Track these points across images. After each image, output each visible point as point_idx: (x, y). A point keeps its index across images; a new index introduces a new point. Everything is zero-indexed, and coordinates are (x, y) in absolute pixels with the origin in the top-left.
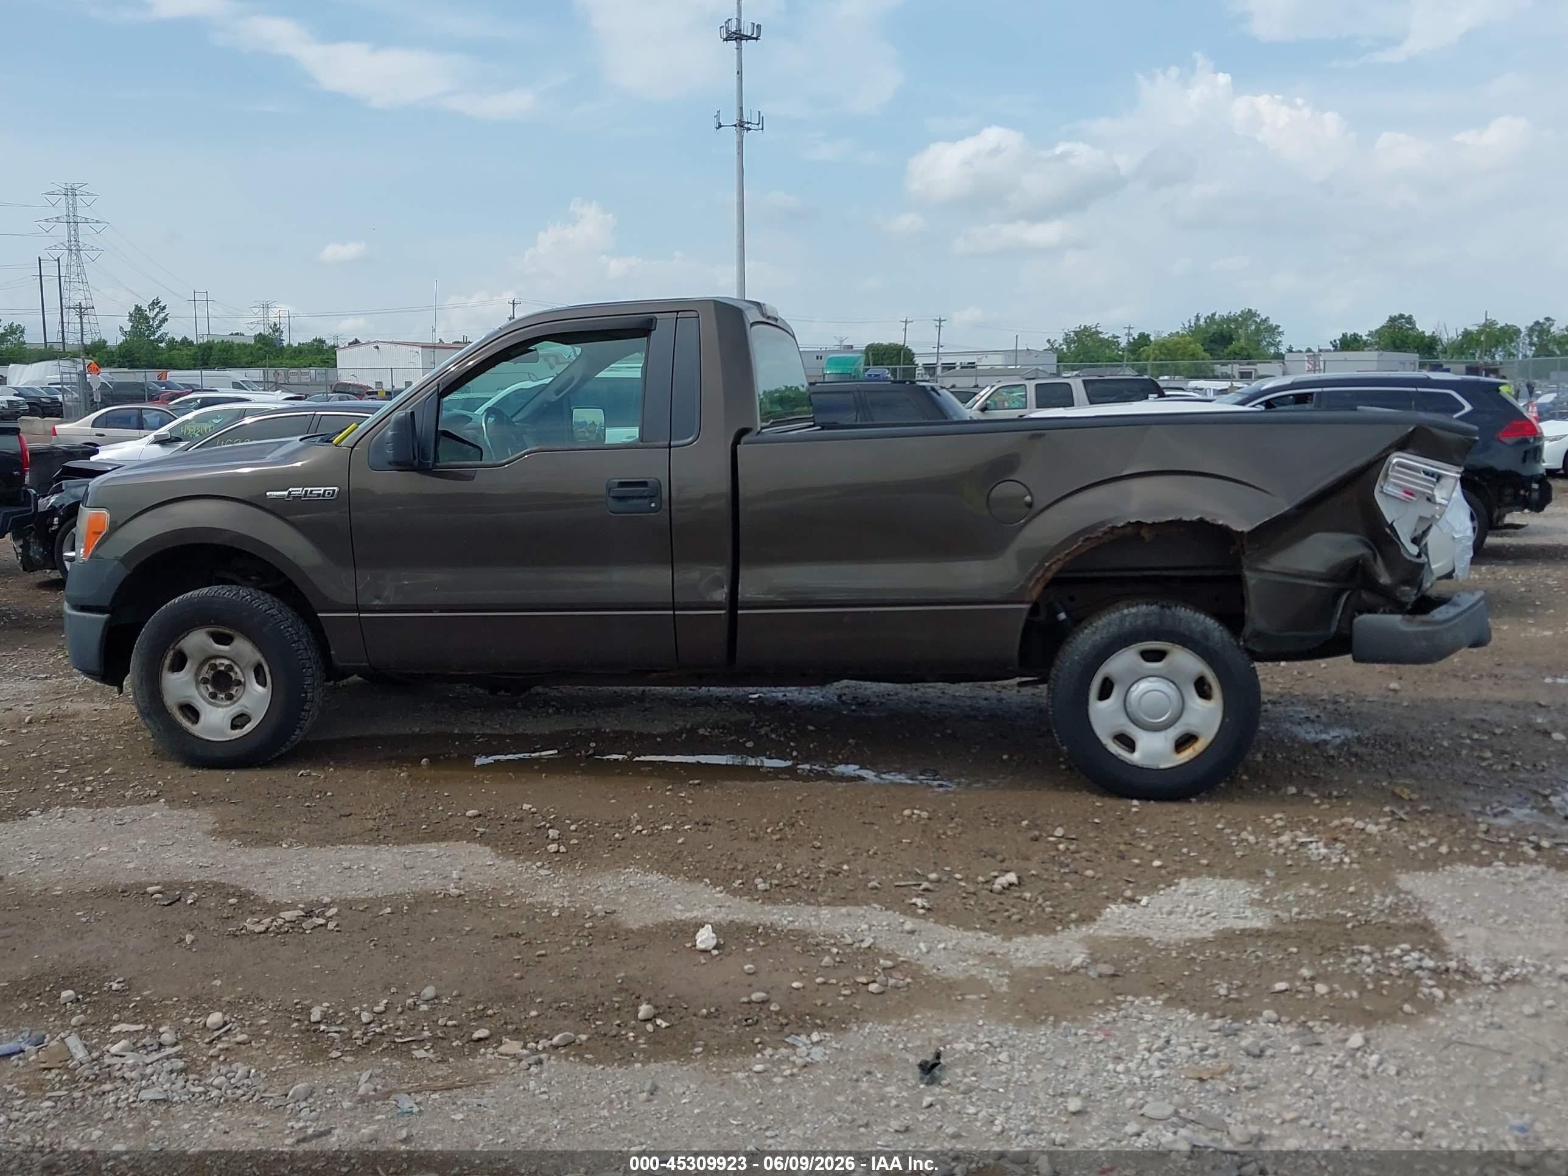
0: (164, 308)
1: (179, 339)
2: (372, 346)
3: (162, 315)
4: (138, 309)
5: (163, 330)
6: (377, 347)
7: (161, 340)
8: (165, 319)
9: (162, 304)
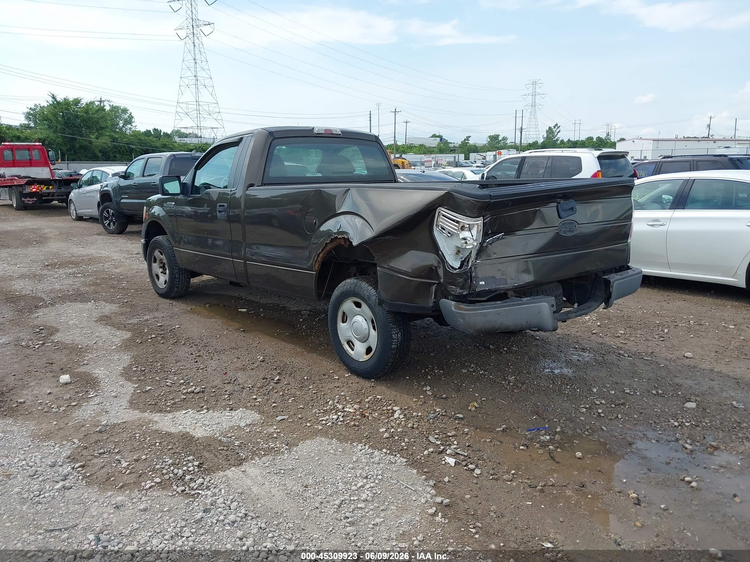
0: (560, 126)
1: (566, 140)
2: (631, 141)
3: (558, 130)
4: (550, 128)
5: (558, 136)
6: (634, 141)
7: (557, 140)
8: (559, 132)
9: (558, 126)
